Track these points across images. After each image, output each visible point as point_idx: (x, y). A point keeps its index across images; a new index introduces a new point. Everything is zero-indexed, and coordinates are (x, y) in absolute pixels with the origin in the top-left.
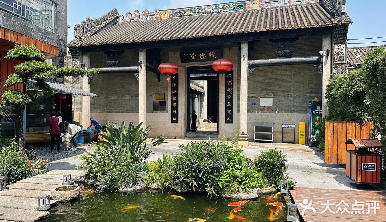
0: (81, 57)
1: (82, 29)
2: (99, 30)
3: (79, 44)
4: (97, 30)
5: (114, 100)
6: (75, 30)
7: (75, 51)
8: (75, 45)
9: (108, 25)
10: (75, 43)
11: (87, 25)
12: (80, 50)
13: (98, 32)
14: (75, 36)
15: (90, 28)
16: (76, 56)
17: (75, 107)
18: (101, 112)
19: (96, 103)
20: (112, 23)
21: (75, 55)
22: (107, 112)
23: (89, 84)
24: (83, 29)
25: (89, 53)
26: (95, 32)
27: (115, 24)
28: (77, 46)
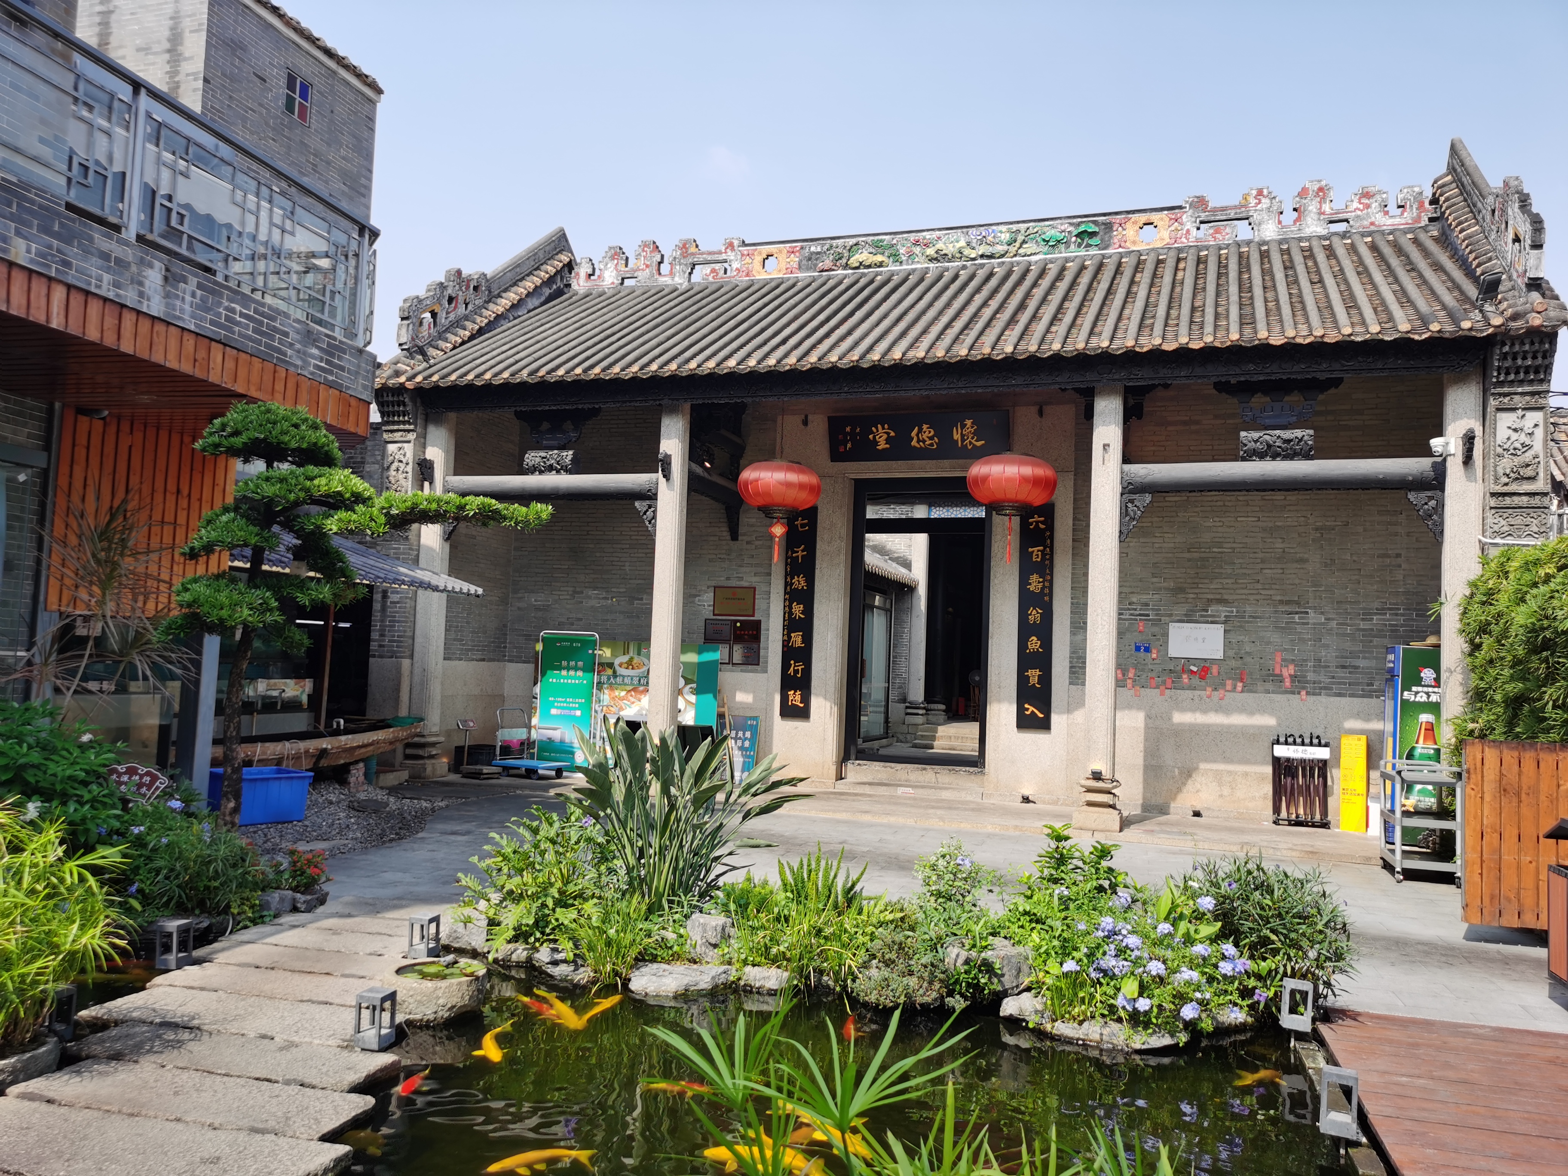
0: (419, 430)
1: (428, 315)
2: (495, 318)
3: (414, 376)
4: (486, 321)
5: (537, 609)
6: (403, 319)
7: (399, 406)
8: (402, 379)
9: (529, 300)
10: (397, 374)
11: (451, 300)
12: (419, 400)
13: (491, 326)
14: (400, 345)
15: (461, 310)
16: (402, 427)
17: (382, 635)
18: (483, 660)
19: (468, 623)
20: (547, 292)
21: (398, 423)
22: (509, 661)
23: (447, 540)
24: (434, 315)
25: (452, 416)
26: (481, 328)
27: (559, 293)
28: (410, 385)
